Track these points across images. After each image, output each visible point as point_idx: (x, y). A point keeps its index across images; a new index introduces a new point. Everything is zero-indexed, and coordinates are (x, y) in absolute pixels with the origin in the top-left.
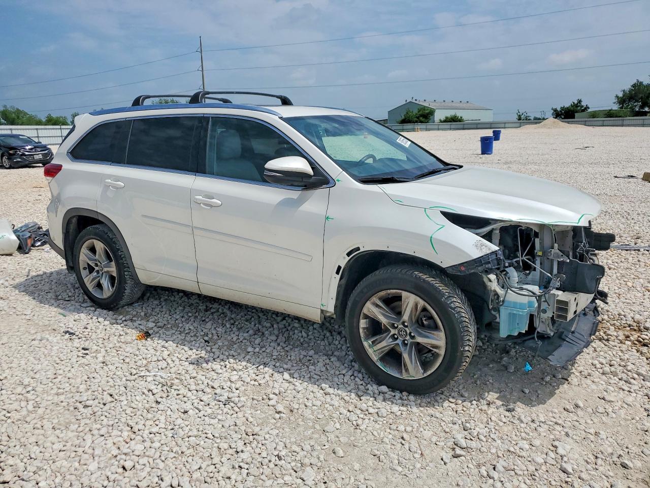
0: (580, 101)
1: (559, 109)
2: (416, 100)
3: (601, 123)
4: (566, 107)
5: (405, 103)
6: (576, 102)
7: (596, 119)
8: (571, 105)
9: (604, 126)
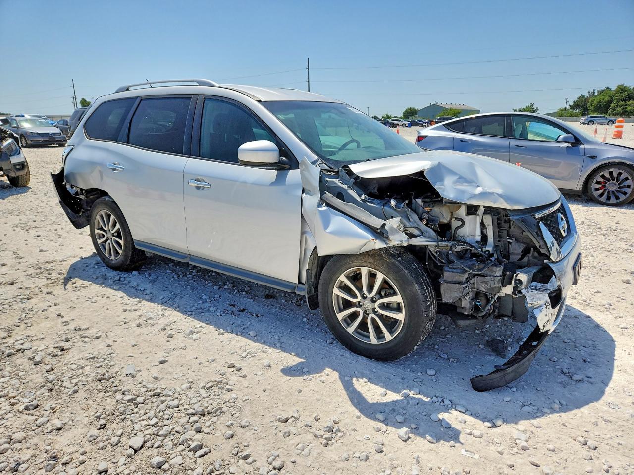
0: (532, 105)
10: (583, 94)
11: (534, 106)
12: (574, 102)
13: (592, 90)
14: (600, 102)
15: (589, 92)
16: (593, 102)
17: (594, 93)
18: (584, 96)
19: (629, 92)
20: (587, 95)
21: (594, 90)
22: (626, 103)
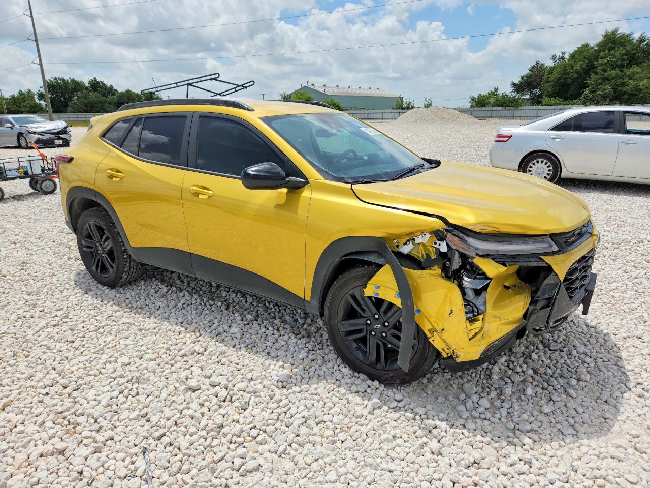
0: (496, 90)
1: (476, 96)
2: (313, 85)
3: (489, 114)
4: (482, 95)
5: (300, 87)
6: (493, 90)
7: (483, 109)
8: (489, 93)
9: (491, 117)
10: (541, 62)
11: (498, 91)
12: (522, 78)
13: (559, 55)
14: (565, 73)
15: (554, 58)
16: (552, 73)
17: (562, 58)
18: (542, 65)
19: (628, 48)
20: (549, 63)
21: (563, 53)
22: (622, 71)
